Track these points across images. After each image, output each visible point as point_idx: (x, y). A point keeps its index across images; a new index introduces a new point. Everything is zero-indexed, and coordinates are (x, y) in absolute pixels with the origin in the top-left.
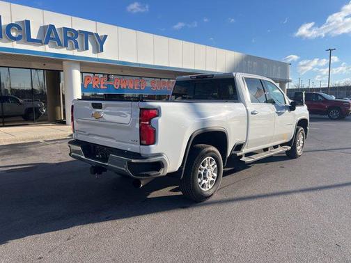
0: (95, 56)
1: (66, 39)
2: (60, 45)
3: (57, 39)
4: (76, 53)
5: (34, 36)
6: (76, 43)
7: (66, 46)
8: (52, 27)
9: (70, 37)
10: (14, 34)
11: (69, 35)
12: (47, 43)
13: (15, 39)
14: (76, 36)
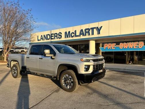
7: (86, 35)
11: (87, 31)
12: (80, 36)
13: (72, 37)
14: (89, 31)
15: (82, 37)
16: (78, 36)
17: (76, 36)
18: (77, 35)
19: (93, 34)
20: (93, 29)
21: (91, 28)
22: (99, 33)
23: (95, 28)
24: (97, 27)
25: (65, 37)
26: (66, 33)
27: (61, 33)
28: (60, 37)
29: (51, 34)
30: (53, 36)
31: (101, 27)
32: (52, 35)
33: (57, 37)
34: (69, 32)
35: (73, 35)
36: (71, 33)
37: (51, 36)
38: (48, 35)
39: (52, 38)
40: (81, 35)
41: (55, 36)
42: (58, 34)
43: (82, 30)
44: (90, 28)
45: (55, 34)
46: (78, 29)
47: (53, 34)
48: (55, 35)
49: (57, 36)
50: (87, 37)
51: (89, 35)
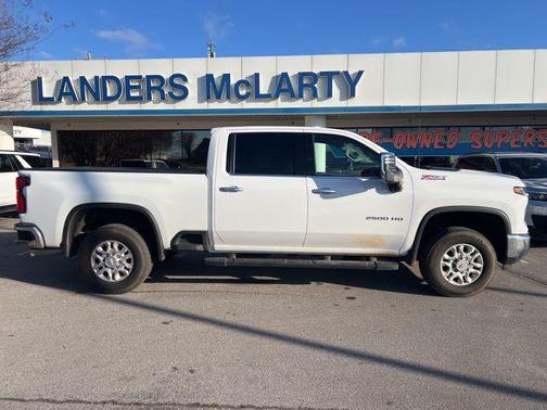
0: (343, 104)
1: (302, 86)
2: (293, 96)
3: (290, 90)
4: (315, 104)
5: (263, 90)
6: (315, 90)
7: (301, 96)
8: (285, 75)
9: (308, 83)
10: (243, 92)
11: (306, 81)
12: (276, 97)
14: (315, 81)
16: (267, 97)
17: (259, 97)
19: (329, 95)
20: (329, 76)
21: (322, 73)
23: (338, 73)
26: (209, 78)
27: (182, 77)
29: (128, 78)
30: (138, 87)
32: (133, 83)
33: (162, 92)
34: (226, 77)
36: (233, 81)
38: (105, 78)
39: (134, 94)
41: (150, 89)
45: (149, 78)
46: (266, 68)
47: (137, 78)
48: (149, 83)
49: (159, 89)
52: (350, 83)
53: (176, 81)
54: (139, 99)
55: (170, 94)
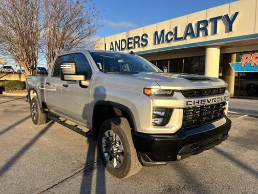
3: (192, 33)
6: (206, 31)
7: (198, 36)
11: (201, 26)
12: (185, 38)
13: (169, 41)
14: (207, 25)
15: (190, 41)
16: (181, 39)
17: (177, 39)
18: (179, 36)
19: (215, 32)
20: (215, 20)
22: (229, 29)
23: (220, 17)
24: (227, 16)
25: (155, 43)
26: (156, 33)
27: (146, 35)
28: (144, 43)
29: (129, 39)
31: (237, 14)
32: (130, 41)
34: (163, 32)
35: (169, 38)
37: (129, 43)
38: (122, 40)
39: (130, 46)
40: (188, 37)
41: (135, 42)
42: (141, 37)
43: (190, 25)
44: (208, 19)
45: (135, 37)
46: (181, 23)
47: (131, 38)
49: (138, 42)
50: (201, 39)
51: (206, 34)
52: (229, 22)
53: (144, 37)
54: (131, 48)
55: (142, 43)
